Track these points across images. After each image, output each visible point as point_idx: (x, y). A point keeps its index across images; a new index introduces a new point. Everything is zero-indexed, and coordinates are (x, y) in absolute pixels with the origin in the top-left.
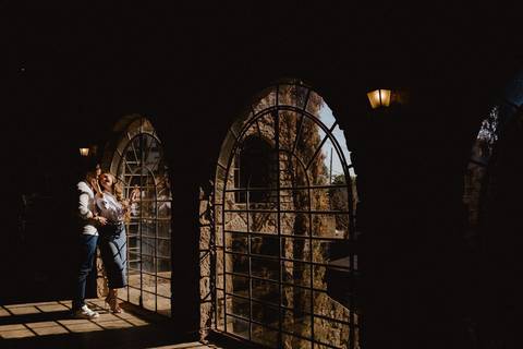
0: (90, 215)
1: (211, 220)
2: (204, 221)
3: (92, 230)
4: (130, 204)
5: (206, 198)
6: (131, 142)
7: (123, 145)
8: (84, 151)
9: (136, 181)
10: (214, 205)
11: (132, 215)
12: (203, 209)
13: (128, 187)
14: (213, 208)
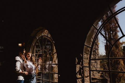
0: (21, 71)
1: (81, 75)
2: (78, 76)
3: (21, 78)
4: (38, 65)
5: (79, 63)
6: (38, 40)
7: (35, 41)
8: (20, 45)
9: (40, 56)
10: (83, 67)
11: (38, 70)
12: (78, 69)
13: (37, 58)
14: (82, 69)
